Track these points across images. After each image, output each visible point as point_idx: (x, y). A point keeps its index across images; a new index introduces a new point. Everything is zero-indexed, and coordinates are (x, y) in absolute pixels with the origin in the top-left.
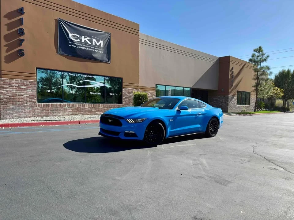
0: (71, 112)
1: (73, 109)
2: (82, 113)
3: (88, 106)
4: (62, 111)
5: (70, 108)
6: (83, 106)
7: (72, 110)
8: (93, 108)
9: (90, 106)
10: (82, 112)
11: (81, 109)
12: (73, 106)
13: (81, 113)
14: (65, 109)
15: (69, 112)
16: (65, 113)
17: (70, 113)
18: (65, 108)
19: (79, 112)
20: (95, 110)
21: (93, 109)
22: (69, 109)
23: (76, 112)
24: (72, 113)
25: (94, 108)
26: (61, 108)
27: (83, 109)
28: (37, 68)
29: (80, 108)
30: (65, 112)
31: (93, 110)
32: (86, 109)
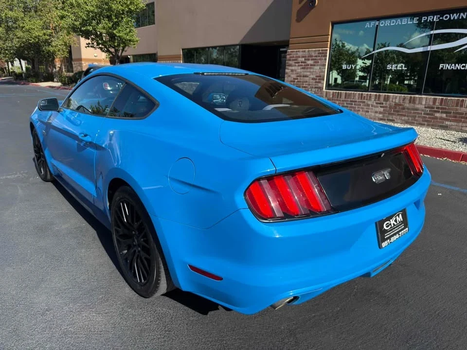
0: (380, 113)
1: (386, 107)
2: (406, 118)
3: (424, 103)
4: (362, 108)
5: (380, 103)
6: (410, 102)
7: (382, 109)
8: (438, 108)
9: (431, 103)
10: (405, 116)
11: (404, 109)
12: (387, 99)
13: (403, 118)
14: (368, 105)
15: (376, 112)
16: (367, 114)
17: (377, 115)
18: (369, 103)
19: (398, 115)
20: (444, 115)
21: (439, 112)
22: (377, 107)
23: (392, 114)
24: (381, 115)
25: (443, 108)
26: (361, 102)
27: (408, 109)
28: (333, 24)
29: (401, 105)
30: (368, 112)
31: (438, 115)
32: (417, 109)
